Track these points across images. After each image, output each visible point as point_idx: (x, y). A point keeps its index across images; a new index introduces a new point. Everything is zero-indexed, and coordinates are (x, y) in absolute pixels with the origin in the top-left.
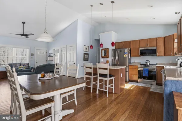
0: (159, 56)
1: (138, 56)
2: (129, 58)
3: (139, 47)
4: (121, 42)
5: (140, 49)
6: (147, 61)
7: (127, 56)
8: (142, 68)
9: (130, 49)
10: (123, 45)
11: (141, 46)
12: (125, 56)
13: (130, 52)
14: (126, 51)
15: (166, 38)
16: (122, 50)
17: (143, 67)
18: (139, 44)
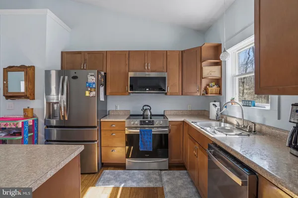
0: (172, 94)
1: (124, 93)
2: (102, 98)
3: (127, 69)
4: (79, 53)
5: (131, 74)
6: (145, 108)
7: (93, 93)
8: (136, 128)
9: (103, 73)
10: (85, 60)
11: (131, 68)
12: (87, 94)
13: (104, 81)
14: (92, 79)
15: (185, 55)
16: (79, 73)
17: (139, 126)
18: (127, 63)
